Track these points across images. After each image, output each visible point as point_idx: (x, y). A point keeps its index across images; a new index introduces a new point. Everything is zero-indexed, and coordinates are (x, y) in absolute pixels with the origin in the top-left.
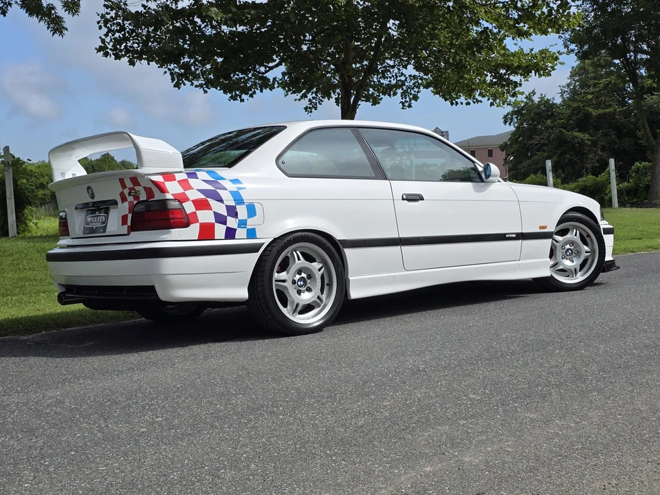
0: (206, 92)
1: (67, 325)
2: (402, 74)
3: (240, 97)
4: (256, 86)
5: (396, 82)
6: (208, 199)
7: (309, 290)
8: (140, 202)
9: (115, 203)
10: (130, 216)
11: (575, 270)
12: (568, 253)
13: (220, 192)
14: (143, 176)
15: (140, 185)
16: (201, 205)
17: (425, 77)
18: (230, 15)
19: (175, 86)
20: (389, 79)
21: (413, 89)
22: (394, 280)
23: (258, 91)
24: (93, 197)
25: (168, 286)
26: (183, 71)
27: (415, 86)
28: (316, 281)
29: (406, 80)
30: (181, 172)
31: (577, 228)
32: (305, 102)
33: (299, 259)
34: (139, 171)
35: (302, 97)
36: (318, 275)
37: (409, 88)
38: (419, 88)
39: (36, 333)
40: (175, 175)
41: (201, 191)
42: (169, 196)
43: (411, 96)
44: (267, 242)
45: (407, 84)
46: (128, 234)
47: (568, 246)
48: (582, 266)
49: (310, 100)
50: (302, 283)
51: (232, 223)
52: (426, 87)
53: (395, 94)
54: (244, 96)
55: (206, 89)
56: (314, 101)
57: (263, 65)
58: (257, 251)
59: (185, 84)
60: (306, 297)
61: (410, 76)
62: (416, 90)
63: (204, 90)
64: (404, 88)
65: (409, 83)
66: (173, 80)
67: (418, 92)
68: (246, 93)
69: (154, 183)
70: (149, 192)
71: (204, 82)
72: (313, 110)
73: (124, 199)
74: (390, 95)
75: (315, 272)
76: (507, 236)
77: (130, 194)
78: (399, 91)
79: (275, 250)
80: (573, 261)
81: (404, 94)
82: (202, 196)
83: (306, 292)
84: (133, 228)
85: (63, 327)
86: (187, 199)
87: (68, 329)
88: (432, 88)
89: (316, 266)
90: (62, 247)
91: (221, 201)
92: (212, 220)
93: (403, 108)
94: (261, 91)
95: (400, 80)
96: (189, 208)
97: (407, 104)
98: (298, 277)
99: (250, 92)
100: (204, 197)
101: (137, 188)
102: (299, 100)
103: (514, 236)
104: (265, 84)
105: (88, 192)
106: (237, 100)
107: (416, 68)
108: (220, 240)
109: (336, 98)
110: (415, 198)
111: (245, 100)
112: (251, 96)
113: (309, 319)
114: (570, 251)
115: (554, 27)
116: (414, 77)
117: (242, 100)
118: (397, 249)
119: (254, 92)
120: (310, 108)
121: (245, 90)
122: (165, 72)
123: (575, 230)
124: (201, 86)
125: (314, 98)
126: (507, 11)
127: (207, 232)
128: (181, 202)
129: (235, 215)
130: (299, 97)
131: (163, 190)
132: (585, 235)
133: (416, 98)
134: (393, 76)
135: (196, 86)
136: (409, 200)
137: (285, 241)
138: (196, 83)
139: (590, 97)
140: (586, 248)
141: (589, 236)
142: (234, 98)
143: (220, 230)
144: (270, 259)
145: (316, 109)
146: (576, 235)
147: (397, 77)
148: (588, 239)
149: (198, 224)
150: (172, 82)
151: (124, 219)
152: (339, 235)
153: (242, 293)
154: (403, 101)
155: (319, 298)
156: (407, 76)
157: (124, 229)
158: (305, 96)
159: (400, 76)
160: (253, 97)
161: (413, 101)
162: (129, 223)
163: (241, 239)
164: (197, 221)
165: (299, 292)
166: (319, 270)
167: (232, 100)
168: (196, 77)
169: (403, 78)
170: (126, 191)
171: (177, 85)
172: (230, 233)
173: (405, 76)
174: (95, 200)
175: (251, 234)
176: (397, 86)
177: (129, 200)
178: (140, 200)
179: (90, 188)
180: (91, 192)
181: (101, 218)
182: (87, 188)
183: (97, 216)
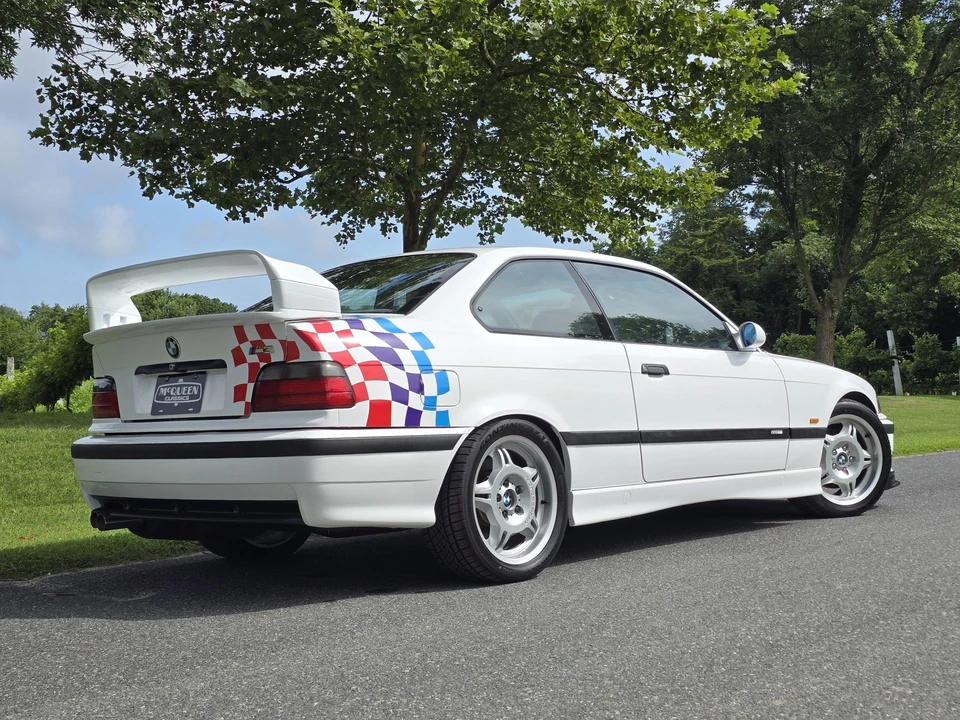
0: (191, 205)
1: (84, 563)
2: (483, 194)
3: (244, 215)
4: (269, 200)
5: (474, 206)
6: (383, 363)
7: (519, 510)
8: (270, 365)
9: (220, 365)
10: (250, 387)
11: (851, 485)
12: (841, 461)
13: (398, 351)
14: (281, 322)
15: (274, 337)
16: (372, 371)
17: (516, 200)
18: (265, 91)
19: (145, 195)
20: (464, 200)
21: (497, 216)
22: (632, 497)
23: (270, 209)
24: (176, 355)
25: (321, 500)
26: (159, 172)
27: (500, 213)
28: (528, 495)
29: (488, 203)
30: (337, 319)
31: (853, 423)
32: (338, 228)
33: (507, 462)
34: (276, 314)
35: (332, 221)
36: (532, 486)
37: (492, 214)
38: (506, 216)
39: (38, 575)
40: (332, 322)
41: (370, 349)
42: (325, 356)
43: (494, 227)
44: (465, 432)
45: (488, 209)
46: (247, 415)
47: (840, 451)
48: (859, 480)
49: (345, 225)
50: (508, 499)
51: (416, 401)
52: (516, 214)
53: (470, 222)
54: (249, 214)
55: (192, 201)
56: (351, 226)
57: (287, 169)
58: (452, 448)
59: (160, 193)
60: (516, 522)
61: (494, 197)
62: (502, 218)
63: (188, 202)
64: (485, 214)
65: (492, 208)
66: (143, 185)
67: (504, 221)
68: (255, 211)
69: (301, 333)
70: (290, 349)
71: (190, 191)
72: (349, 240)
73: (239, 358)
74: (463, 224)
75: (528, 482)
76: (773, 432)
77: (252, 352)
78: (477, 219)
79: (476, 445)
80: (847, 472)
81: (483, 224)
82: (372, 358)
83: (515, 514)
84: (256, 406)
85: (78, 566)
86: (351, 362)
87: (89, 570)
88: (522, 217)
89: (529, 472)
90: (96, 436)
91: (400, 366)
92: (388, 396)
93: (481, 243)
94: (276, 208)
95: (480, 203)
96: (355, 375)
97: (487, 238)
98: (504, 490)
99: (259, 209)
100: (376, 359)
101: (267, 342)
102: (329, 224)
103: (781, 432)
104: (283, 198)
105: (168, 346)
106: (238, 219)
107: (504, 187)
108: (398, 430)
109: (382, 224)
110: (656, 371)
111: (251, 220)
112: (261, 214)
113: (518, 556)
114: (843, 458)
115: (719, 137)
116: (500, 199)
117: (247, 220)
118: (634, 448)
119: (265, 209)
120: (344, 236)
121: (251, 206)
122: (132, 173)
123: (850, 427)
124: (185, 196)
125: (350, 222)
126: (655, 111)
127: (380, 415)
128: (343, 367)
129: (420, 389)
130: (328, 220)
131: (315, 347)
132: (863, 434)
133: (500, 229)
134: (470, 196)
135: (178, 196)
136: (651, 374)
137: (490, 432)
138: (178, 191)
139: (700, 241)
140: (866, 454)
141: (868, 435)
142: (234, 216)
143: (398, 413)
144: (470, 460)
145: (352, 238)
146: (852, 434)
147: (475, 197)
148: (866, 440)
149: (368, 402)
150: (142, 188)
151: (239, 392)
152: (561, 426)
153: (426, 515)
154: (483, 233)
155: (533, 523)
156: (490, 197)
157: (239, 408)
158: (337, 218)
159: (480, 197)
160: (262, 216)
161: (495, 234)
162: (249, 398)
163: (428, 428)
164: (366, 397)
165: (506, 514)
166: (534, 479)
167: (230, 220)
168: (179, 183)
169: (483, 200)
170: (246, 347)
171: (149, 194)
172: (413, 418)
173: (487, 197)
174: (179, 360)
175: (443, 420)
176: (475, 211)
177: (249, 361)
178: (272, 361)
179: (172, 340)
180: (173, 346)
181: (189, 389)
182: (167, 340)
183: (181, 386)
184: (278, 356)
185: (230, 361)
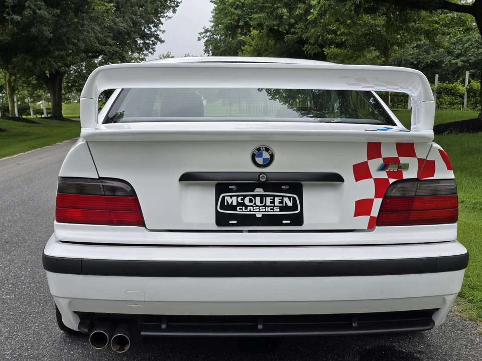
9: (336, 178)
10: (378, 203)
14: (426, 142)
46: (371, 227)
69: (442, 154)
77: (383, 168)
101: (403, 160)
105: (256, 156)
131: (450, 166)
151: (362, 207)
162: (375, 212)
170: (374, 165)
177: (374, 177)
178: (404, 178)
179: (267, 150)
180: (266, 155)
181: (277, 200)
182: (259, 149)
183: (262, 196)
184: (411, 173)
185: (348, 175)
